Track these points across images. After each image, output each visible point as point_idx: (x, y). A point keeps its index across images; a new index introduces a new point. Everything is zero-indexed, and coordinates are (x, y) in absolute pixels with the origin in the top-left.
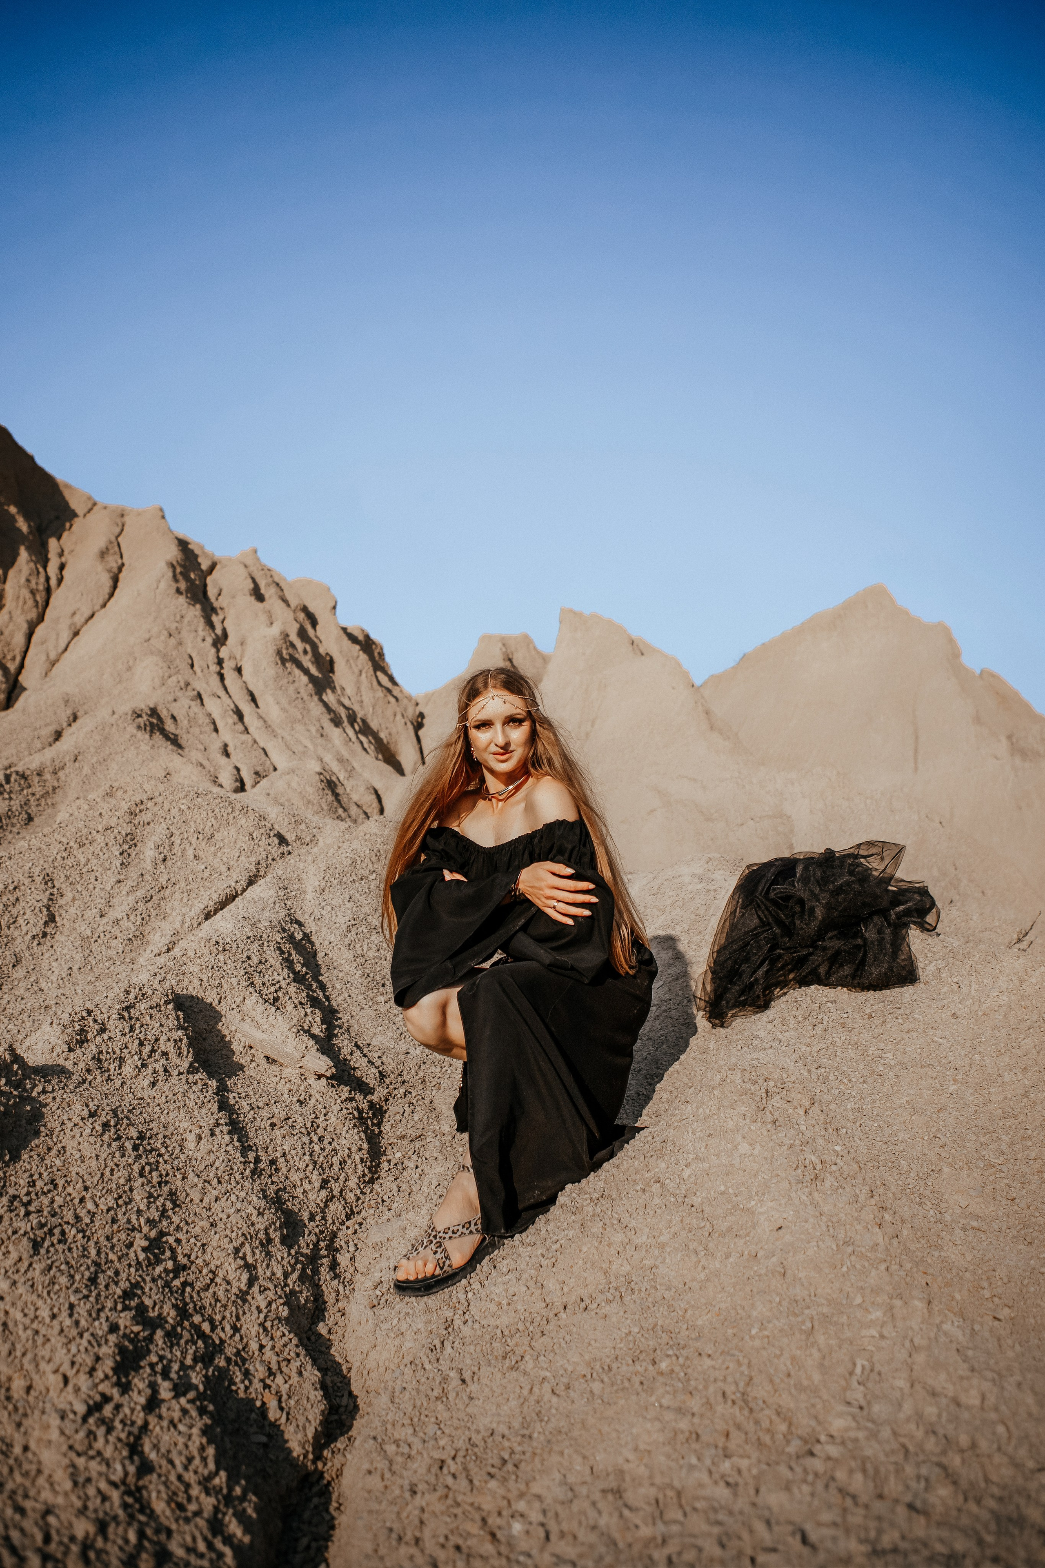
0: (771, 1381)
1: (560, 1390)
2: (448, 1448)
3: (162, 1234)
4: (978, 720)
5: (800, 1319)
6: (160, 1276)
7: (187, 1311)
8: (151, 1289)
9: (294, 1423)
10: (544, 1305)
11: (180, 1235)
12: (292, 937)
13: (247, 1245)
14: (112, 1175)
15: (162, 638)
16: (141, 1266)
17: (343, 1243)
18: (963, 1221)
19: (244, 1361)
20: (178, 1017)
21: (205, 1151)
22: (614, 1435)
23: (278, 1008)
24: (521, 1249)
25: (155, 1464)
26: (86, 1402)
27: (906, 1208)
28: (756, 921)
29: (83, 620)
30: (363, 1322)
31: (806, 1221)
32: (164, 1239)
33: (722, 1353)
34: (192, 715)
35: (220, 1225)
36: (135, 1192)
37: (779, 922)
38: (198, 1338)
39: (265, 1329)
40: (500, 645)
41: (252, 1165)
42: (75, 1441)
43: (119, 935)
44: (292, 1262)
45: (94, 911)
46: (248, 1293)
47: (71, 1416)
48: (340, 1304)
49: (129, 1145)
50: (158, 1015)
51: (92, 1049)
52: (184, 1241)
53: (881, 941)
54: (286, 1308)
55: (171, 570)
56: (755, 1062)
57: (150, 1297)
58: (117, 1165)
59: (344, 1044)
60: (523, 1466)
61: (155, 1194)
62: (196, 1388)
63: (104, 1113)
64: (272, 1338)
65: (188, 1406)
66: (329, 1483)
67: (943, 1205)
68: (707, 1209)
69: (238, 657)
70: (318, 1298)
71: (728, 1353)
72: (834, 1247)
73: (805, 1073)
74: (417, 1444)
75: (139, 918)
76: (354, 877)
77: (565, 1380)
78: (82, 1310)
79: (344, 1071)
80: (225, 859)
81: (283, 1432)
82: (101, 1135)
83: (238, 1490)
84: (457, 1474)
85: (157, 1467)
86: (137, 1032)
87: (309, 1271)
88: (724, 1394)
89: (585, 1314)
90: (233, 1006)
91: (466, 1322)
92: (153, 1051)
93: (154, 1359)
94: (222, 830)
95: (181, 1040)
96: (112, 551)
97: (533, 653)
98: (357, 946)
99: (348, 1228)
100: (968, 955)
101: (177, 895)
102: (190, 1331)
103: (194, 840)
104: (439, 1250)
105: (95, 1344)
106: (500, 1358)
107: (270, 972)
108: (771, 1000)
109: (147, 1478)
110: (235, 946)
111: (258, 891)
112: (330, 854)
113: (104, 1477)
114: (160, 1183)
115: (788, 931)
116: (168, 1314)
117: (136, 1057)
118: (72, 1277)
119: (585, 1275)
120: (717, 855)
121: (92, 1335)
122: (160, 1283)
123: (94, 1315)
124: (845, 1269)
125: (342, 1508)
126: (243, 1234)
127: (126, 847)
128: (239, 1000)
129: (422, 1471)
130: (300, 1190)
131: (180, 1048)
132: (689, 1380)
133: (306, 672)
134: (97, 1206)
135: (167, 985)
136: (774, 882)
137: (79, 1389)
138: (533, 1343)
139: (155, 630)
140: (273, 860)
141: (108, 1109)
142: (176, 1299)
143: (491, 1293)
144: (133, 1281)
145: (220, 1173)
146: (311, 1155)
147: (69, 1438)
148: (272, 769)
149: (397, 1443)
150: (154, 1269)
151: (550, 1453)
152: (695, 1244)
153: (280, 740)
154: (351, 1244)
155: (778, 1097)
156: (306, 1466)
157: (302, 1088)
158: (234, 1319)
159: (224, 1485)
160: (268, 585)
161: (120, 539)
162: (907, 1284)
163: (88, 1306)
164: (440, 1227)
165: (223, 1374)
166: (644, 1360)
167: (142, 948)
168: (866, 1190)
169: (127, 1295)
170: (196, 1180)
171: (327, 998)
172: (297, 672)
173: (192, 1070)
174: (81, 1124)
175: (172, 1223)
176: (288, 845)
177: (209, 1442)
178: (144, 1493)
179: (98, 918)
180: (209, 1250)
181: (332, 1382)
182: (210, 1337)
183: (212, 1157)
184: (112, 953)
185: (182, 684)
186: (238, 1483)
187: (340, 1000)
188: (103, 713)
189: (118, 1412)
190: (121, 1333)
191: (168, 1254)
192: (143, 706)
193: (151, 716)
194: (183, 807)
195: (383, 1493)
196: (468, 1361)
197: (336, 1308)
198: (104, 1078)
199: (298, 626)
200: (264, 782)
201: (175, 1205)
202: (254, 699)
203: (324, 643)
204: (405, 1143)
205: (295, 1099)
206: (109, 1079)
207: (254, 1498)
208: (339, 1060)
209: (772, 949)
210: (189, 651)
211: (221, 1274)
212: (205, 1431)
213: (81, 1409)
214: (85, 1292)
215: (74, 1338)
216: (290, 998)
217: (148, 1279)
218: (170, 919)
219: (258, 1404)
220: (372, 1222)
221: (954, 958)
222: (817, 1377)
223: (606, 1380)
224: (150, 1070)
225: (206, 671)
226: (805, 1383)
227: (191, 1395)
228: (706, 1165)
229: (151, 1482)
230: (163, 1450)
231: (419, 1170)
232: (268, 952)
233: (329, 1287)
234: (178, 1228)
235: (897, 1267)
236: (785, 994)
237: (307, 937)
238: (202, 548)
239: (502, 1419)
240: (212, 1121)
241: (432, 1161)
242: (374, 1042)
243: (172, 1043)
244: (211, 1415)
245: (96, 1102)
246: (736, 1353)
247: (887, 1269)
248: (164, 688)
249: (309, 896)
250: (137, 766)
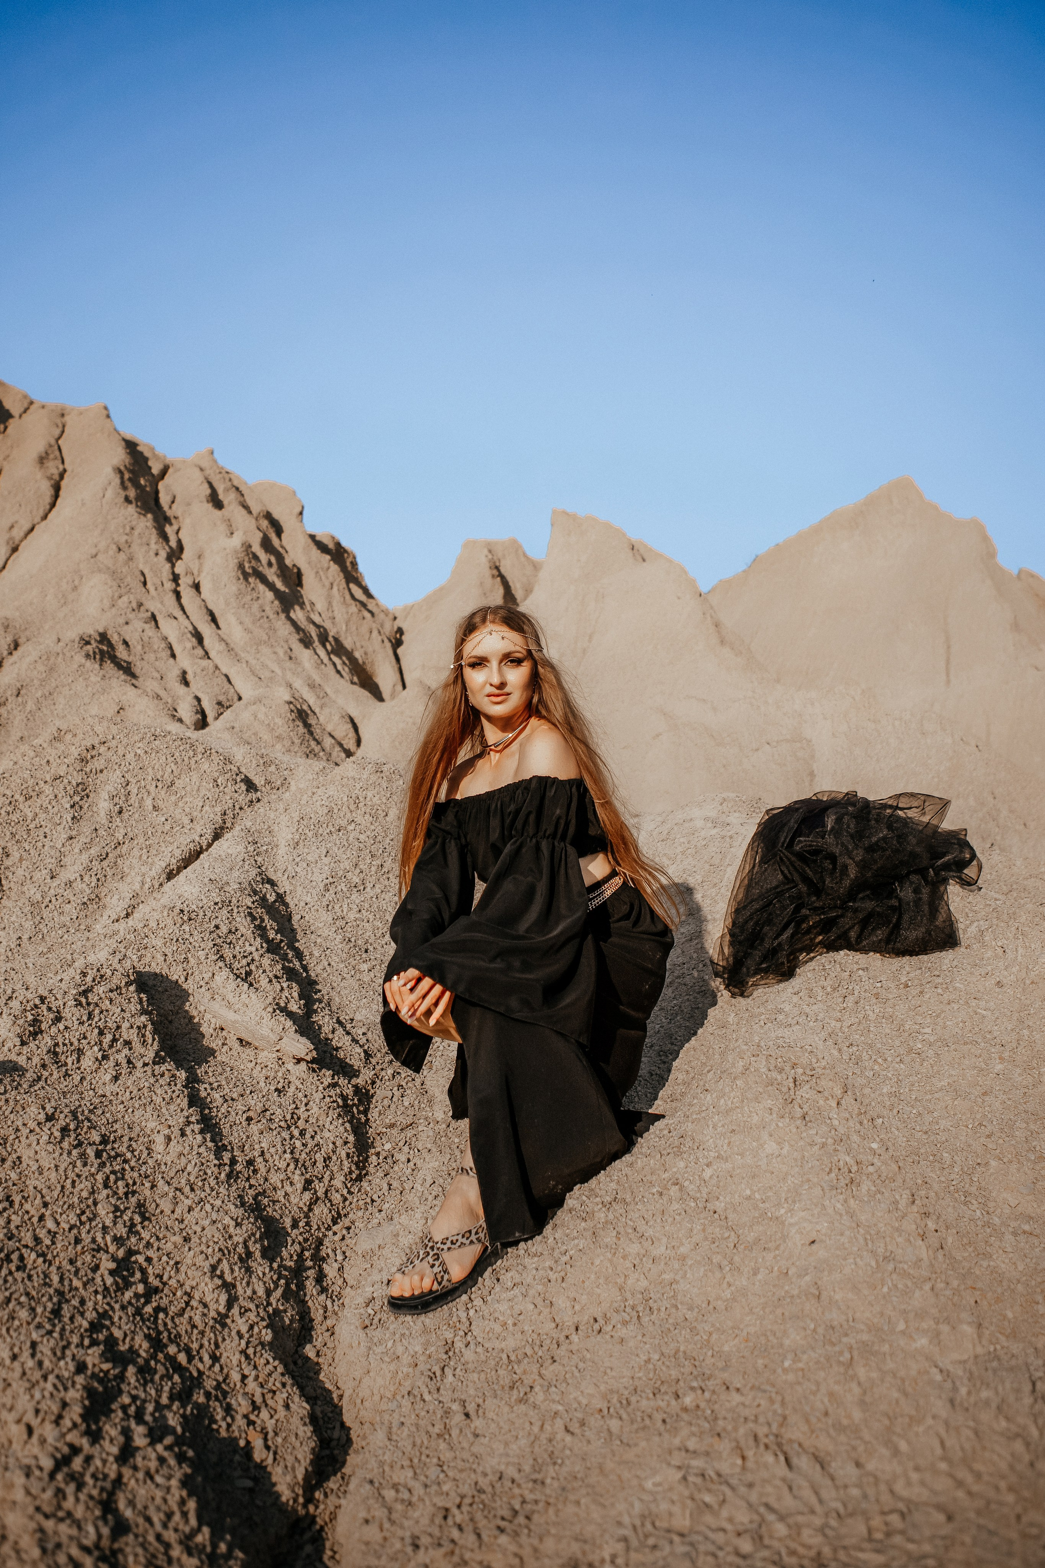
0: (808, 1421)
1: (575, 1427)
2: (453, 1494)
3: (130, 1253)
4: (1016, 627)
5: (837, 1349)
6: (130, 1303)
7: (161, 1341)
8: (120, 1318)
9: (282, 1464)
10: (554, 1325)
11: (150, 1253)
12: (264, 899)
13: (225, 1261)
14: (73, 1187)
15: (111, 553)
16: (109, 1292)
17: (329, 1251)
18: (1013, 1224)
19: (225, 1394)
20: (141, 999)
21: (176, 1154)
22: (635, 1482)
23: (251, 985)
24: (527, 1261)
25: (131, 1522)
26: (53, 1456)
27: (950, 1210)
28: (780, 877)
29: (22, 534)
30: (355, 1344)
31: (842, 1234)
32: (133, 1259)
33: (753, 1388)
34: (146, 639)
35: (195, 1240)
36: (99, 1206)
37: (806, 879)
38: (174, 1372)
39: (247, 1357)
40: (486, 552)
41: (227, 1168)
42: (42, 1500)
43: (72, 898)
44: (275, 1277)
45: (44, 872)
46: (227, 1316)
47: (37, 1473)
48: (329, 1323)
49: (91, 1152)
50: (119, 999)
51: (46, 1041)
52: (155, 1260)
53: (918, 902)
54: (269, 1331)
55: (119, 476)
56: (780, 1042)
57: (120, 1328)
58: (79, 1176)
59: (324, 1021)
60: (535, 1517)
61: (122, 1207)
62: (173, 1431)
63: (62, 1116)
64: (255, 1367)
65: (166, 1454)
66: (322, 1528)
67: (991, 1204)
68: (731, 1216)
69: (196, 572)
70: (305, 1316)
71: (759, 1389)
72: (873, 1264)
73: (835, 1053)
74: (419, 1490)
75: (94, 879)
76: (331, 827)
77: (579, 1415)
78: (45, 1348)
79: (325, 1052)
80: (187, 810)
81: (270, 1474)
82: (60, 1142)
83: (223, 1547)
84: (463, 1525)
85: (133, 1526)
86: (96, 1019)
87: (293, 1287)
88: (756, 1438)
89: (599, 1337)
90: (202, 983)
91: (467, 1345)
92: (114, 1040)
93: (126, 1400)
94: (183, 776)
95: (145, 1026)
96: (51, 456)
97: (523, 559)
98: (337, 907)
99: (335, 1234)
100: (1013, 916)
101: (136, 852)
102: (164, 1365)
103: (152, 789)
104: (437, 1263)
105: (61, 1388)
106: (507, 1388)
107: (240, 942)
108: (796, 966)
109: (124, 1539)
110: (201, 914)
111: (225, 847)
112: (303, 802)
113: (75, 1542)
114: (126, 1194)
115: (817, 890)
116: (140, 1346)
117: (96, 1048)
118: (33, 1310)
119: (598, 1291)
120: (732, 795)
121: (58, 1377)
122: (131, 1310)
123: (59, 1354)
124: (885, 1289)
125: (337, 1557)
126: (220, 1250)
127: (77, 798)
128: (207, 976)
129: (425, 1521)
130: (280, 1194)
131: (144, 1036)
132: (716, 1419)
133: (271, 587)
134: (58, 1224)
135: (128, 964)
136: (798, 833)
137: (45, 1441)
138: (543, 1372)
139: (102, 545)
140: (241, 809)
141: (66, 1110)
142: (149, 1328)
143: (495, 1311)
144: (101, 1310)
145: (192, 1179)
146: (292, 1153)
147: (35, 1498)
148: (236, 698)
149: (395, 1487)
150: (123, 1294)
151: (565, 1503)
152: (719, 1257)
153: (244, 665)
154: (338, 1252)
155: (807, 1086)
156: (297, 1511)
157: (280, 1074)
158: (213, 1346)
159: (208, 1543)
160: (227, 490)
161: (60, 442)
162: (954, 1305)
163: (52, 1342)
164: (438, 1238)
165: (203, 1411)
166: (666, 1393)
167: (98, 913)
168: (906, 1195)
169: (94, 1327)
170: (166, 1188)
171: (305, 968)
172: (261, 587)
173: (158, 1060)
174: (38, 1130)
175: (141, 1239)
176: (256, 790)
177: (190, 1495)
178: (120, 1557)
179: (48, 880)
180: (183, 1269)
181: (322, 1412)
182: (187, 1369)
183: (183, 1161)
184: (66, 919)
185: (134, 605)
186: (222, 1539)
187: (318, 969)
188: (48, 641)
189: (89, 1465)
190: (89, 1373)
191: (138, 1275)
192: (91, 631)
193: (100, 642)
194: (139, 751)
195: (383, 1546)
196: (472, 1392)
197: (324, 1327)
198: (62, 1074)
199: (261, 535)
200: (228, 714)
201: (144, 1218)
202: (214, 620)
203: (291, 553)
204: (395, 1131)
205: (273, 1088)
206: (67, 1075)
207: (241, 1555)
208: (320, 1040)
209: (797, 909)
210: (141, 567)
211: (197, 1295)
212: (185, 1483)
213: (47, 1463)
214: (48, 1327)
215: (38, 1382)
216: (264, 971)
217: (117, 1306)
218: (128, 879)
219: (242, 1443)
220: (361, 1226)
221: (998, 918)
222: (857, 1415)
223: (624, 1416)
224: (111, 1063)
225: (160, 588)
226: (845, 1422)
227: (169, 1440)
228: (729, 1166)
229: (127, 1544)
230: (139, 1506)
231: (411, 1164)
232: (238, 919)
233: (316, 1302)
234: (148, 1245)
235: (942, 1285)
236: (812, 959)
237: (280, 897)
238: (152, 449)
239: (511, 1460)
240: (182, 1120)
241: (425, 1153)
242: (358, 1017)
243: (135, 1031)
244: (192, 1463)
245: (53, 1103)
246: (768, 1388)
247: (932, 1289)
248: (114, 610)
249: (282, 850)
250: (86, 700)
